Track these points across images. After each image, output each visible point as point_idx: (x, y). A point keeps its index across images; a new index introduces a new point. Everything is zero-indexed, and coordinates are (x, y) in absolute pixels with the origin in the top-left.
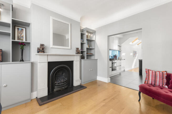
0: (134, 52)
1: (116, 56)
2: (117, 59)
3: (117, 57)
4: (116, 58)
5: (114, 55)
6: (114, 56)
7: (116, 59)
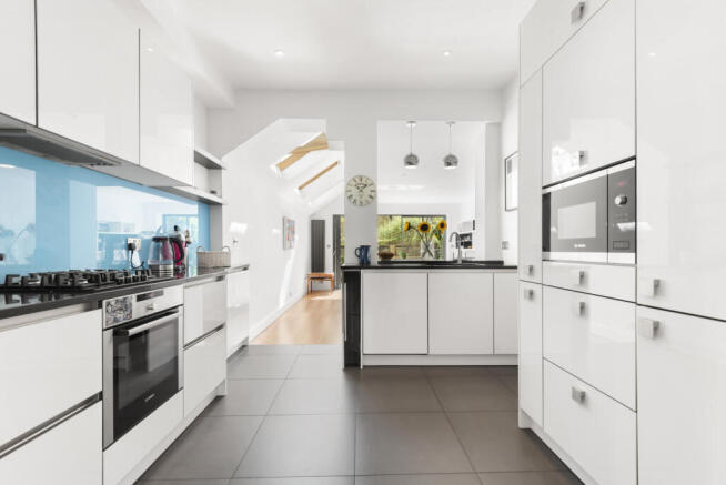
0: (287, 225)
1: (176, 242)
2: (192, 272)
3: (187, 250)
4: (179, 256)
5: (162, 233)
6: (156, 239)
7: (180, 273)
